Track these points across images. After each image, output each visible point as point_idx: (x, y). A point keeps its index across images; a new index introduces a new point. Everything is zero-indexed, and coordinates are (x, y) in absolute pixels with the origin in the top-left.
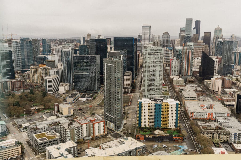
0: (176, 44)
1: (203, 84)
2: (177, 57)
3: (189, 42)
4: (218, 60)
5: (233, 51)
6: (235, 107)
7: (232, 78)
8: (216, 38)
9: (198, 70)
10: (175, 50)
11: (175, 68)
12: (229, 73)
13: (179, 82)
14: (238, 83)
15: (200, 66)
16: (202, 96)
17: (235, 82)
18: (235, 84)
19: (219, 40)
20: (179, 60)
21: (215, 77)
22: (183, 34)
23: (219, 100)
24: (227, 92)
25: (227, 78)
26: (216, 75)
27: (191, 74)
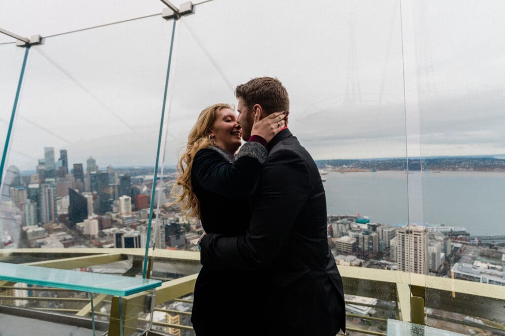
0: (32, 182)
1: (75, 229)
2: (32, 200)
3: (50, 177)
4: (92, 197)
5: (110, 184)
7: (111, 216)
8: (89, 169)
9: (66, 212)
10: (29, 191)
11: (29, 215)
12: (108, 211)
13: (36, 234)
14: (118, 220)
15: (69, 208)
17: (115, 219)
18: (116, 221)
19: (93, 172)
21: (90, 217)
22: (43, 167)
23: (96, 245)
24: (107, 234)
25: (104, 217)
26: (91, 215)
27: (57, 219)
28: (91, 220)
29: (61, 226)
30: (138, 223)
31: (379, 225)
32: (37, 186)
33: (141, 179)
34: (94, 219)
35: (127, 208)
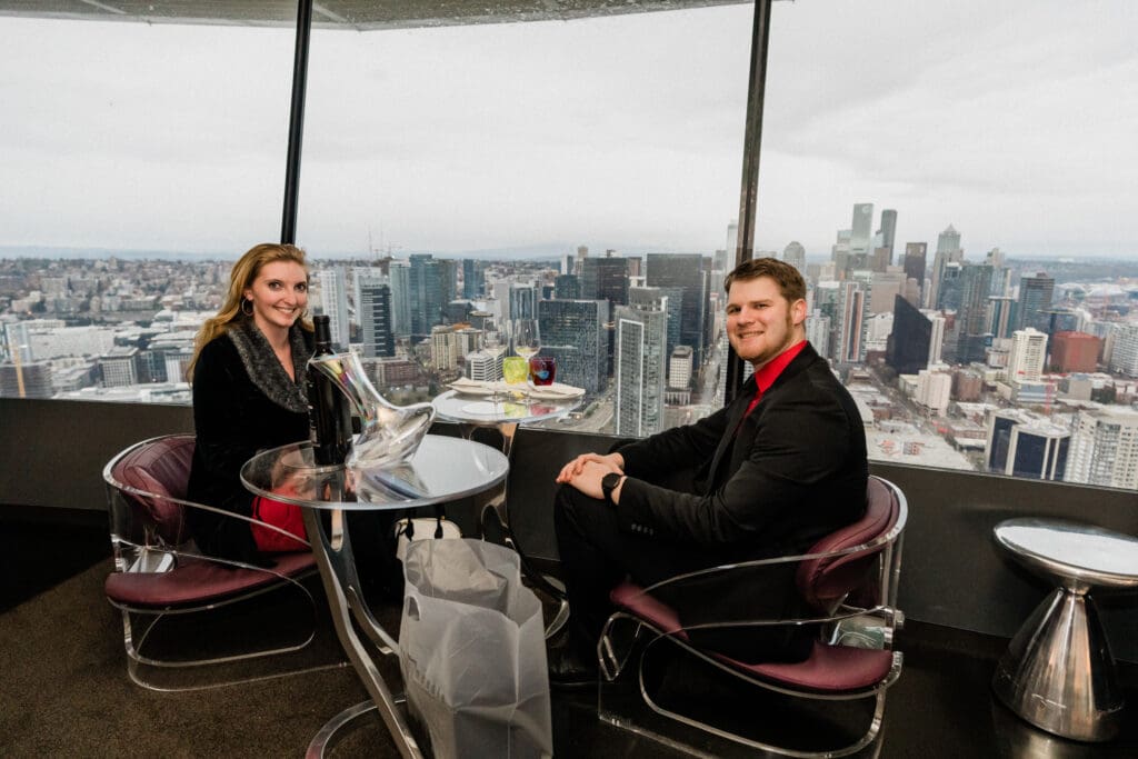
0: (823, 274)
1: (896, 386)
2: (823, 311)
3: (862, 267)
4: (943, 320)
5: (991, 297)
6: (988, 452)
7: (983, 374)
8: (942, 259)
9: (882, 348)
11: (816, 340)
12: (976, 360)
14: (1000, 386)
15: (890, 339)
16: (890, 418)
17: (991, 383)
18: (993, 389)
19: (949, 264)
20: (828, 319)
21: (931, 367)
22: (844, 248)
23: (940, 433)
24: (967, 413)
25: (968, 372)
26: (935, 362)
27: (863, 358)
28: (936, 373)
29: (867, 373)
30: (1057, 407)
32: (834, 285)
33: (1077, 292)
34: (941, 371)
35: (1031, 361)
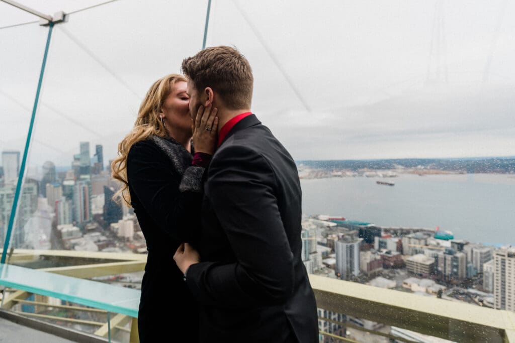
0: (67, 178)
1: (109, 230)
2: (67, 197)
3: (86, 173)
10: (64, 187)
11: (65, 213)
13: (70, 234)
15: (104, 207)
16: (108, 247)
20: (70, 202)
21: (125, 218)
22: (78, 163)
23: (131, 249)
26: (126, 215)
27: (91, 219)
28: (126, 221)
29: (95, 225)
31: (467, 244)
32: (72, 183)
34: (129, 220)
